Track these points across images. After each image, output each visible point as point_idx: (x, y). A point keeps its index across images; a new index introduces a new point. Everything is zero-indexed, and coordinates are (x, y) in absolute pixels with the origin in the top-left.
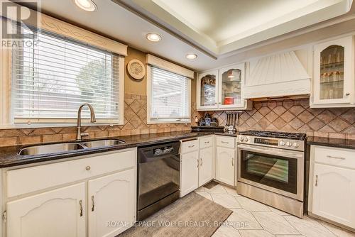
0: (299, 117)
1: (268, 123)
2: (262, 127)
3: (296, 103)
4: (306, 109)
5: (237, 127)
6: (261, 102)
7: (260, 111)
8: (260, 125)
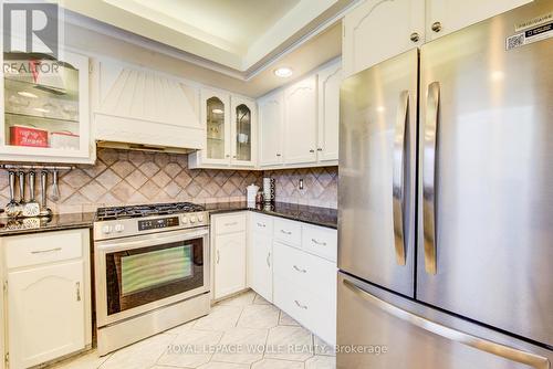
0: (176, 179)
1: (131, 190)
2: (118, 198)
3: (173, 159)
4: (183, 169)
5: (50, 205)
6: (117, 151)
7: (115, 167)
8: (115, 196)
